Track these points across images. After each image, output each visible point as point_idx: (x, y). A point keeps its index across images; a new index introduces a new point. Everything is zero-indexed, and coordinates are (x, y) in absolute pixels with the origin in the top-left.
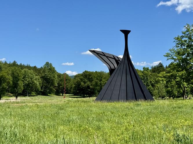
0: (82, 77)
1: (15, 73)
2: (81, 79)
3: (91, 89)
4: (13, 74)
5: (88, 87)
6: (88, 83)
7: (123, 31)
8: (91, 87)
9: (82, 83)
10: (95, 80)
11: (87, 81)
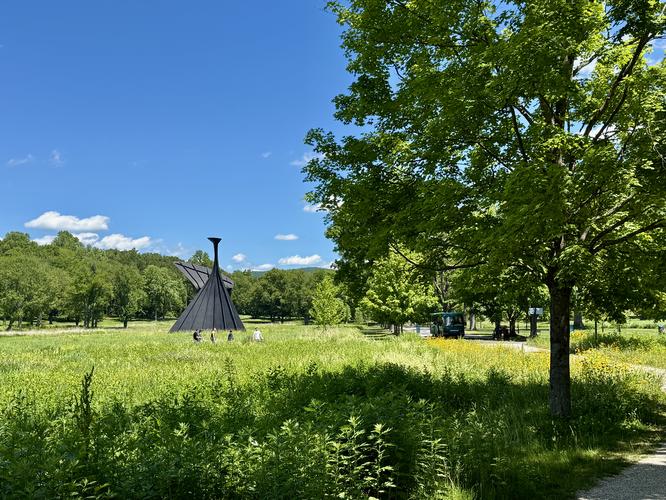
0: (265, 282)
1: (122, 278)
2: (264, 286)
3: (283, 305)
4: (118, 279)
5: (277, 301)
6: (278, 293)
7: (211, 239)
8: (282, 301)
9: (266, 294)
10: (289, 288)
11: (274, 289)
